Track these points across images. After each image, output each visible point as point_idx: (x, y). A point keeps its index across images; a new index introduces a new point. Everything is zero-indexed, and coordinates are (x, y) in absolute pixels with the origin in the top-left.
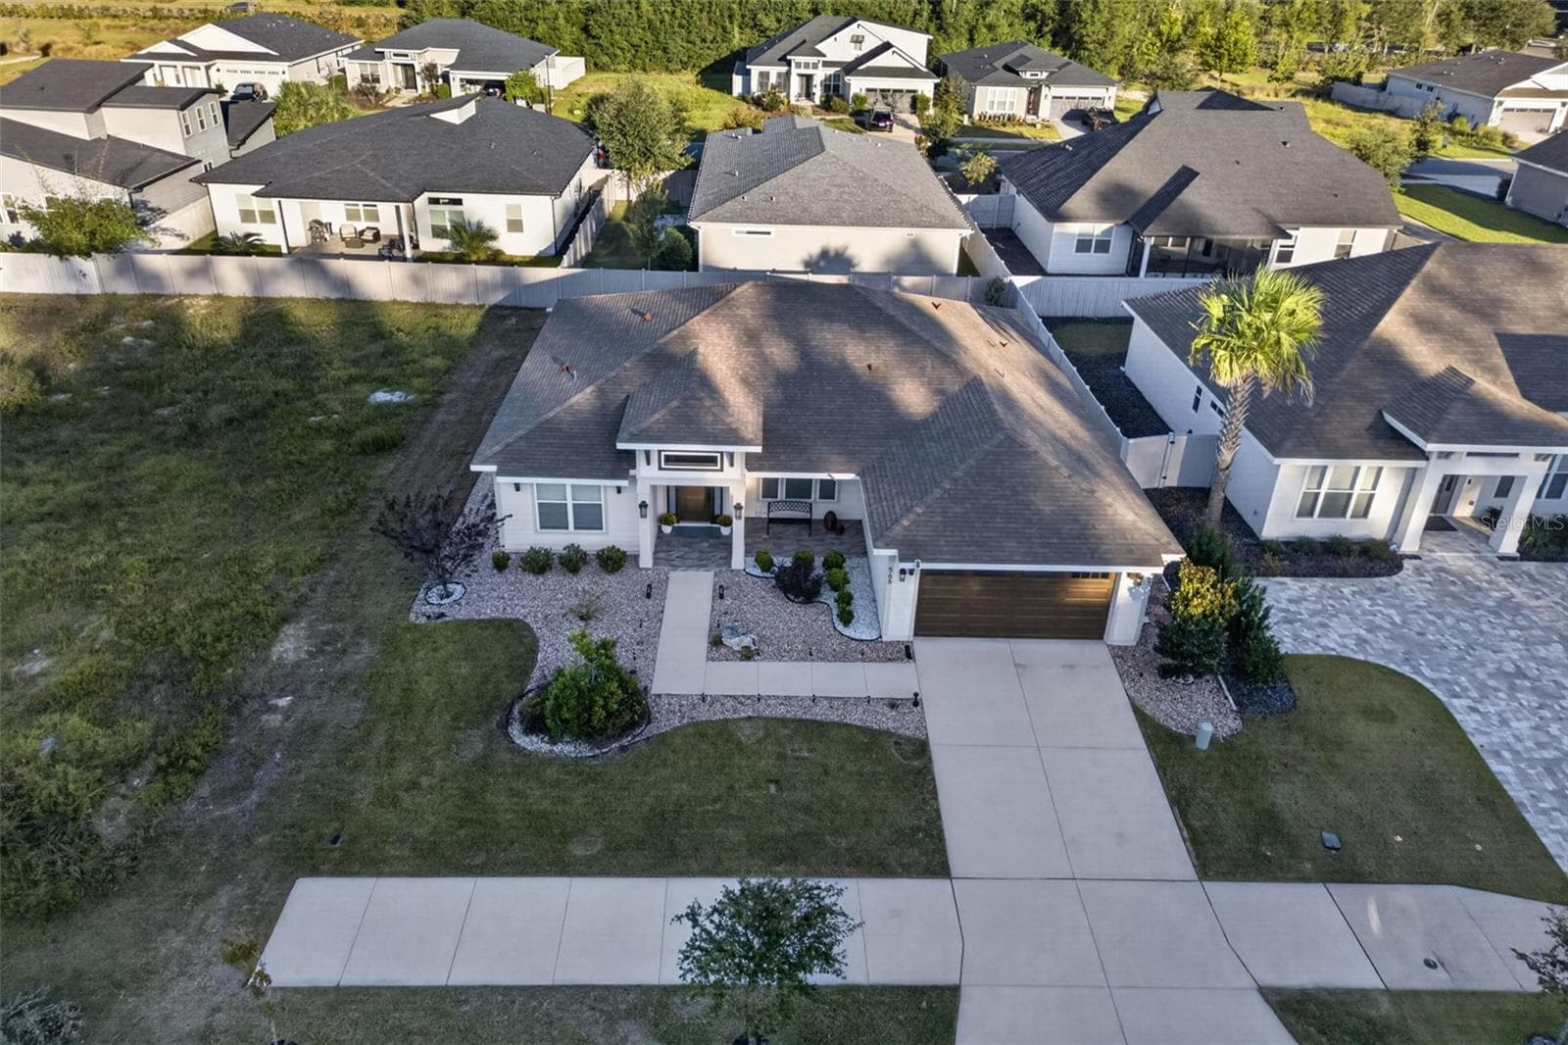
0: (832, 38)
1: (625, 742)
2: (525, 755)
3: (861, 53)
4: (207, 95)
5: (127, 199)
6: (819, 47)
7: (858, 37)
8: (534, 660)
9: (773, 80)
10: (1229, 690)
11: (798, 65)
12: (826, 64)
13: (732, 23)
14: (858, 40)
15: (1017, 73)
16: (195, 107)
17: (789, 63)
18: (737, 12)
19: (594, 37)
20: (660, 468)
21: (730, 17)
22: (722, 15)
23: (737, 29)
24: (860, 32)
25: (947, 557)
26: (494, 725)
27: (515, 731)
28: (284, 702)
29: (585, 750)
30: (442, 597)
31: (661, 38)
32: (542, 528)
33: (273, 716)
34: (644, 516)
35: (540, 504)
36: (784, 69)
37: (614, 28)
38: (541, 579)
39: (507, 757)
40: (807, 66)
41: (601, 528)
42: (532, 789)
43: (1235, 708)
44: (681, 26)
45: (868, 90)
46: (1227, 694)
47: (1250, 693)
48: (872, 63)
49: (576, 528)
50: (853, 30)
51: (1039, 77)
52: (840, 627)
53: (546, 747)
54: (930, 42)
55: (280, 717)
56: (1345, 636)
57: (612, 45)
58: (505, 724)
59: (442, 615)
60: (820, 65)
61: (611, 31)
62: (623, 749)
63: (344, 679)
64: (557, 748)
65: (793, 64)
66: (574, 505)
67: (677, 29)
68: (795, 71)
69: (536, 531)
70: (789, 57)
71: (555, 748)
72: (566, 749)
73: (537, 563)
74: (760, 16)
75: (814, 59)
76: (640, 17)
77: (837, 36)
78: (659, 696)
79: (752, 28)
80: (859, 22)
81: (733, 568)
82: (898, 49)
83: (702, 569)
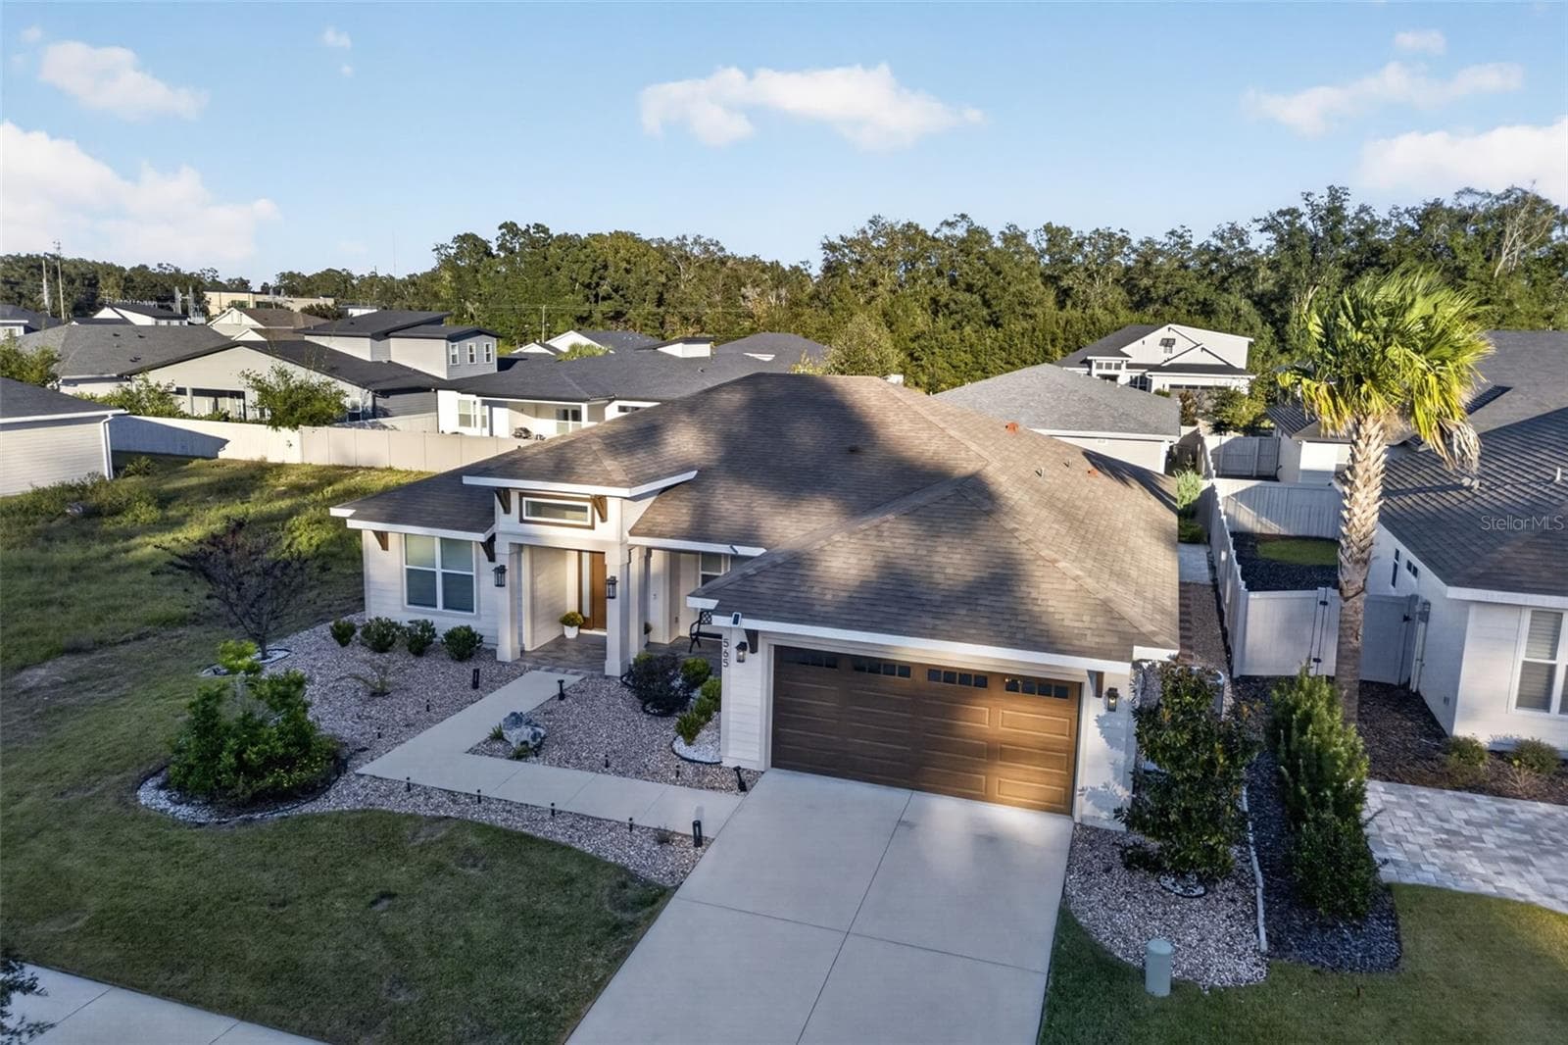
0: (1140, 341)
3: (1170, 356)
4: (483, 336)
5: (369, 403)
6: (1124, 350)
7: (1168, 340)
10: (1266, 920)
11: (1100, 366)
12: (1130, 366)
13: (1054, 346)
14: (1166, 343)
16: (469, 343)
17: (1090, 365)
19: (917, 359)
20: (522, 521)
21: (1053, 341)
22: (1044, 339)
23: (1059, 352)
24: (1171, 335)
25: (785, 615)
31: (981, 360)
32: (410, 602)
34: (500, 585)
35: (408, 570)
36: (1085, 370)
37: (936, 350)
40: (1109, 366)
41: (471, 609)
43: (1264, 946)
44: (1001, 348)
45: (1172, 386)
46: (1261, 923)
47: (1307, 929)
49: (446, 606)
50: (1163, 333)
52: (680, 746)
54: (1251, 345)
56: (1555, 881)
57: (932, 365)
60: (1124, 366)
61: (933, 353)
65: (1094, 365)
66: (444, 574)
67: (997, 351)
68: (1095, 372)
69: (404, 609)
70: (1089, 358)
75: (1118, 361)
76: (962, 341)
77: (1145, 338)
80: (1170, 325)
81: (606, 674)
82: (1203, 349)
83: (570, 671)
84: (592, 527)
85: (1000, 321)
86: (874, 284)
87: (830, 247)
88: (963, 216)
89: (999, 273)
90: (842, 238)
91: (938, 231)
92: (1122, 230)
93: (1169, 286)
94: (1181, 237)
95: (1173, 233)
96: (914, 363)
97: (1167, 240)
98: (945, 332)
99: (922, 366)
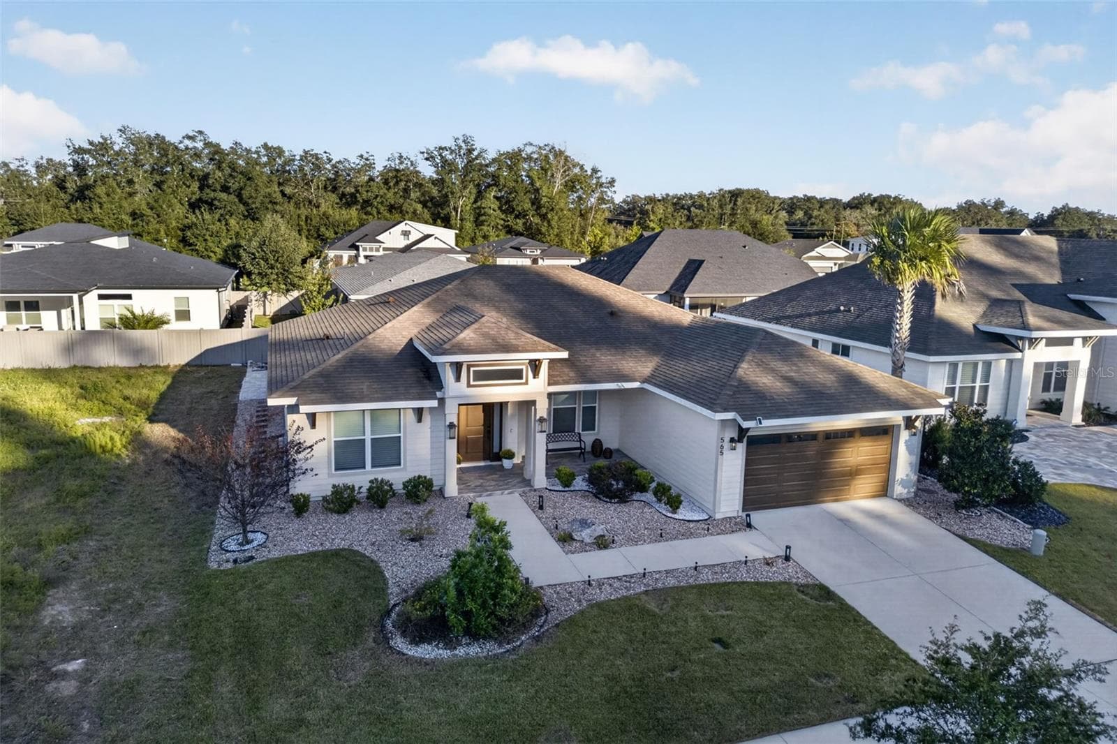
0: (388, 232)
1: (534, 631)
2: (426, 664)
3: (409, 242)
6: (378, 238)
7: (406, 231)
8: (385, 580)
9: (345, 260)
10: (1011, 515)
11: (365, 250)
12: (385, 249)
14: (406, 234)
15: (520, 250)
17: (357, 248)
18: (304, 227)
20: (469, 385)
24: (407, 228)
26: (371, 644)
27: (400, 643)
28: (74, 666)
29: (491, 648)
30: (241, 544)
32: (336, 469)
33: (63, 683)
34: (451, 437)
35: (335, 442)
36: (353, 253)
38: (348, 517)
39: (406, 671)
40: (371, 250)
41: (400, 464)
42: (456, 696)
43: (1028, 526)
46: (1013, 518)
47: (1029, 514)
48: (420, 245)
49: (373, 466)
50: (402, 227)
51: (535, 253)
53: (445, 654)
54: (456, 235)
55: (74, 683)
58: (384, 639)
59: (252, 558)
60: (381, 249)
62: (537, 639)
63: (149, 631)
64: (461, 652)
65: (361, 249)
66: (374, 439)
68: (362, 253)
70: (357, 244)
71: (457, 652)
72: (469, 650)
73: (341, 502)
74: (322, 229)
75: (377, 245)
77: (391, 230)
78: (541, 587)
79: (316, 238)
80: (406, 222)
81: (536, 487)
82: (436, 238)
83: (506, 492)
84: (526, 383)
85: (257, 216)
86: (130, 182)
87: (79, 151)
88: (201, 132)
89: (249, 179)
90: (91, 143)
91: (181, 142)
92: (325, 152)
93: (370, 194)
94: (367, 159)
95: (361, 156)
96: (187, 248)
97: (357, 162)
98: (214, 224)
99: (197, 250)
